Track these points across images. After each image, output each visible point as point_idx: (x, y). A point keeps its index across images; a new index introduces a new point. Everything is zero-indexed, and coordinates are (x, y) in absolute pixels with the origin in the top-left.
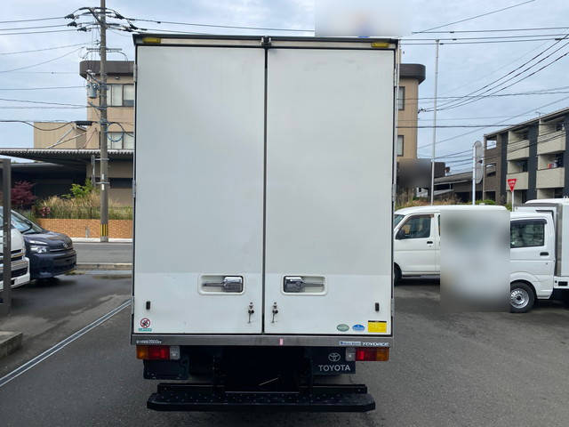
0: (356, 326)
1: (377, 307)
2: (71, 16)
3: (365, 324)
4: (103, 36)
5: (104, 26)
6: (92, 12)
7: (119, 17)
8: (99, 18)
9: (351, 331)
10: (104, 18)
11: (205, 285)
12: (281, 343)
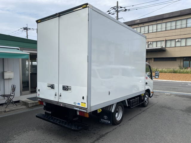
0: (78, 103)
1: (83, 98)
2: (108, 11)
3: (80, 103)
4: (117, 15)
5: (117, 12)
6: (113, 8)
7: (121, 7)
8: (116, 9)
9: (77, 105)
10: (118, 9)
11: (48, 86)
12: (62, 105)
